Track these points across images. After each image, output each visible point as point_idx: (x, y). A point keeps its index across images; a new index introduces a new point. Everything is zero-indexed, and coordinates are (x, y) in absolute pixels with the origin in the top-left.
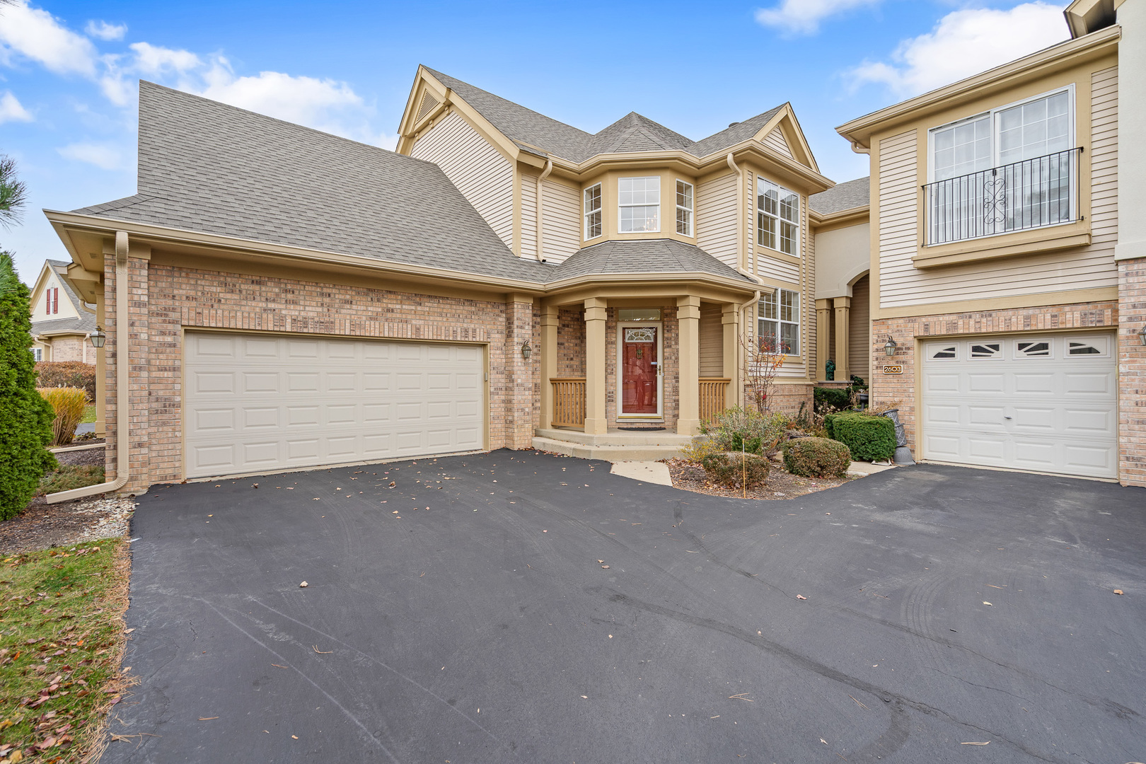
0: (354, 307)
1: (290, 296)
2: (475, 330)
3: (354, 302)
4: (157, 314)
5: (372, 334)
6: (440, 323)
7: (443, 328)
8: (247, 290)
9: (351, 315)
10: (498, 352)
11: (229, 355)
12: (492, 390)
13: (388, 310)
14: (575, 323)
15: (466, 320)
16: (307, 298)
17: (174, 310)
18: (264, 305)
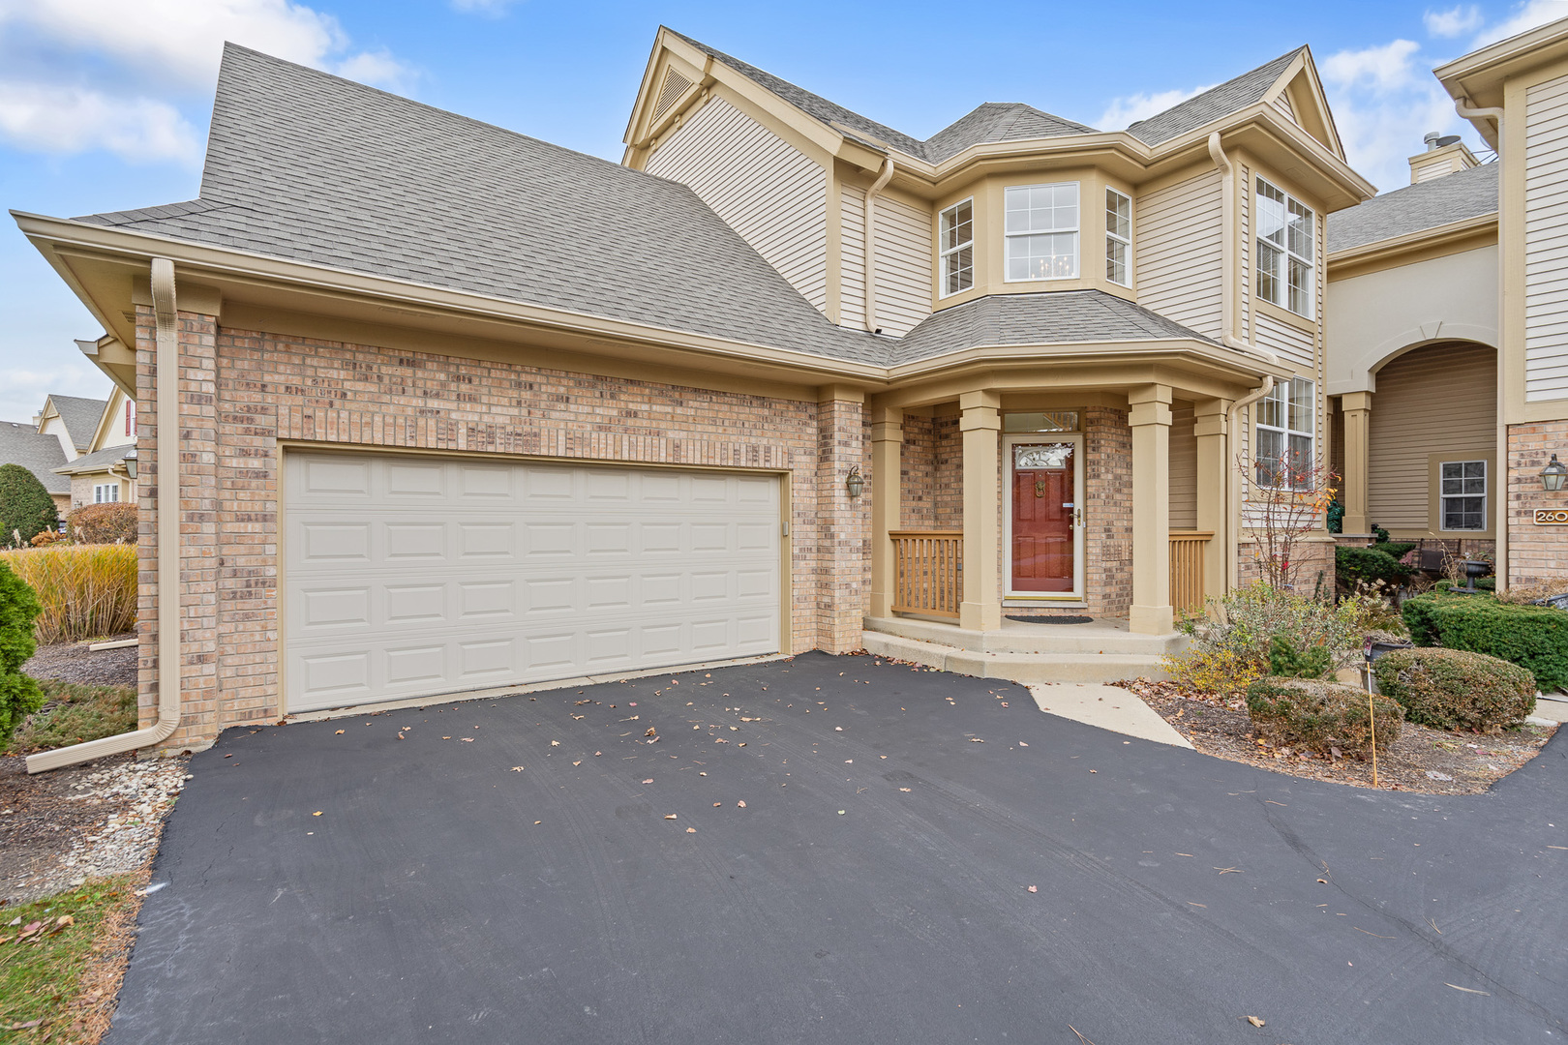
0: (572, 407)
1: (464, 388)
2: (769, 448)
3: (572, 399)
4: (235, 418)
5: (602, 456)
6: (713, 437)
7: (718, 445)
8: (391, 376)
9: (566, 421)
10: (806, 486)
11: (361, 492)
12: (796, 551)
13: (629, 414)
16: (494, 391)
17: (264, 411)
18: (420, 403)
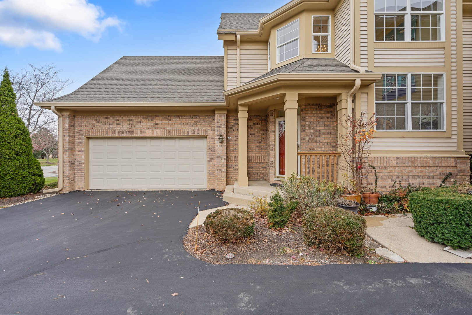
0: (142, 124)
1: (117, 122)
2: (199, 130)
4: (77, 132)
7: (182, 130)
8: (103, 121)
9: (140, 127)
10: (212, 140)
13: (156, 124)
14: (263, 122)
15: (194, 126)
16: (124, 122)
17: (82, 131)
18: (109, 126)
